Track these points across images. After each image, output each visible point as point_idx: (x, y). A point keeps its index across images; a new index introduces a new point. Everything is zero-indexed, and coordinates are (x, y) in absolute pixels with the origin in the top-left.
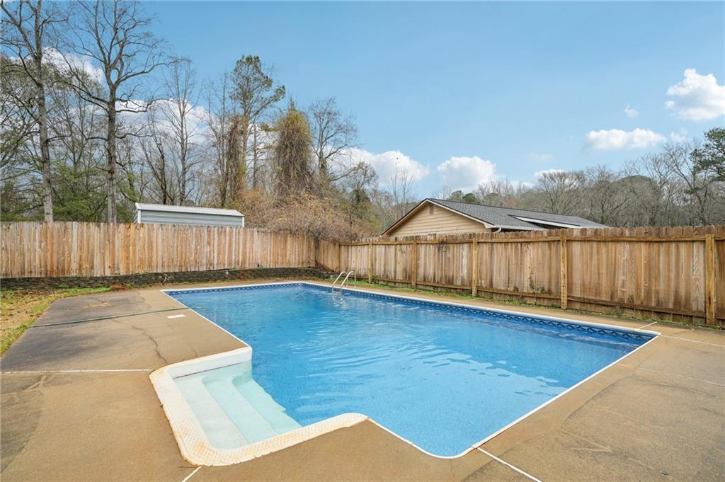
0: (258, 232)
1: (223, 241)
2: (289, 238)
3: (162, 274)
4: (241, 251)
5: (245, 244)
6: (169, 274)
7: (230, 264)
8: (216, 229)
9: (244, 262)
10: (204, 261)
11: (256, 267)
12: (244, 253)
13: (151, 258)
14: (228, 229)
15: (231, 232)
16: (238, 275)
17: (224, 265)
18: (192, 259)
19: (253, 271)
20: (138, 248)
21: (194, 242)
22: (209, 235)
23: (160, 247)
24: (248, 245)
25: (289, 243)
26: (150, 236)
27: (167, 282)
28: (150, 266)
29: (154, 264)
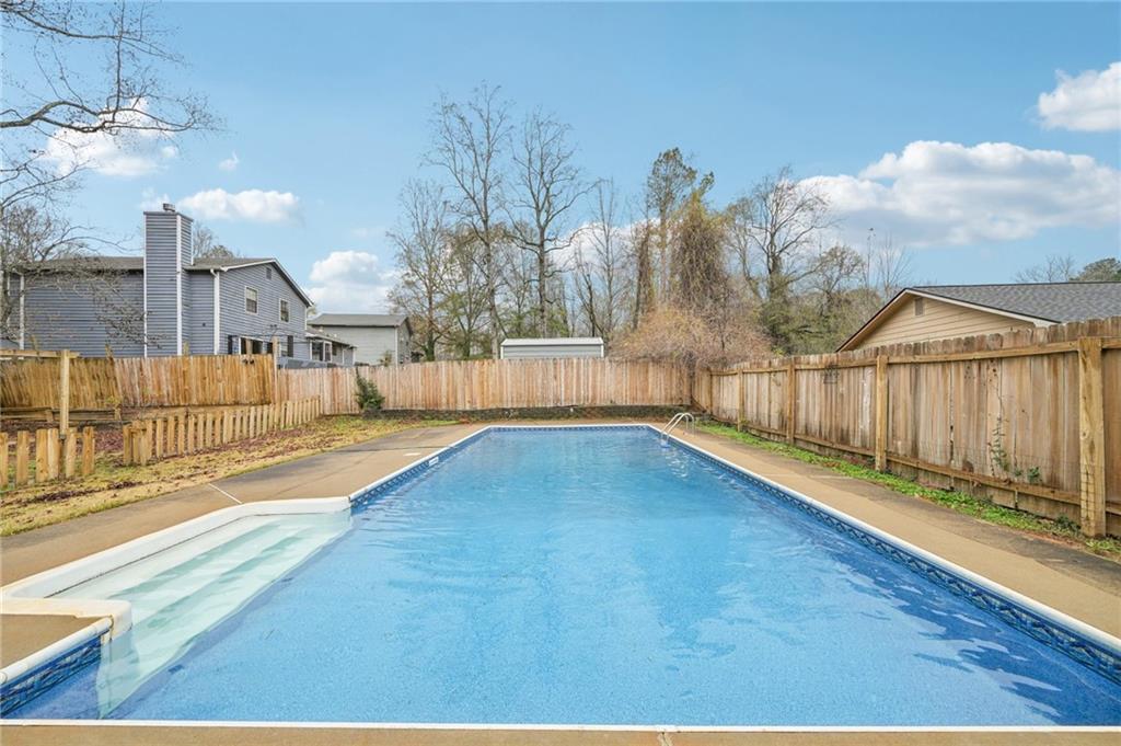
0: (610, 361)
1: (570, 374)
2: (651, 368)
3: (508, 410)
4: (590, 385)
5: (594, 377)
6: (514, 409)
7: (578, 400)
8: (562, 361)
9: (594, 398)
10: (551, 397)
11: (609, 404)
12: (594, 387)
13: (501, 394)
14: (575, 361)
15: (578, 364)
16: (584, 413)
17: (572, 401)
18: (539, 394)
19: (602, 408)
20: (491, 383)
21: (541, 376)
22: (555, 368)
23: (509, 382)
24: (599, 378)
25: (650, 374)
26: (500, 372)
27: (512, 418)
28: (501, 401)
29: (505, 399)
